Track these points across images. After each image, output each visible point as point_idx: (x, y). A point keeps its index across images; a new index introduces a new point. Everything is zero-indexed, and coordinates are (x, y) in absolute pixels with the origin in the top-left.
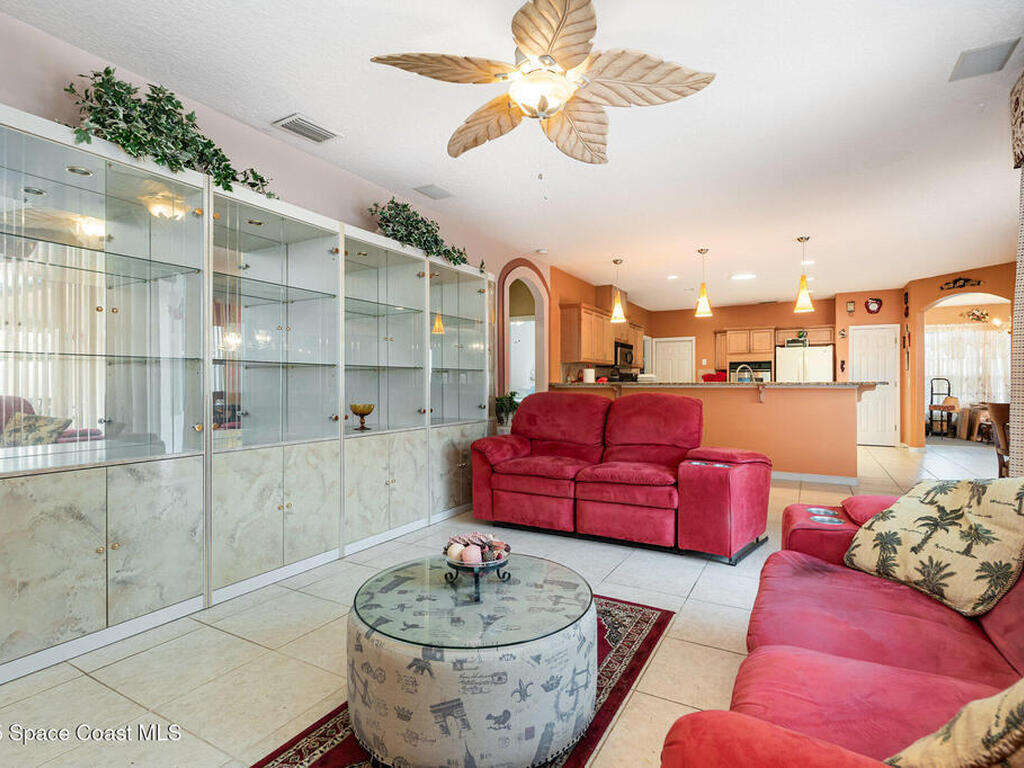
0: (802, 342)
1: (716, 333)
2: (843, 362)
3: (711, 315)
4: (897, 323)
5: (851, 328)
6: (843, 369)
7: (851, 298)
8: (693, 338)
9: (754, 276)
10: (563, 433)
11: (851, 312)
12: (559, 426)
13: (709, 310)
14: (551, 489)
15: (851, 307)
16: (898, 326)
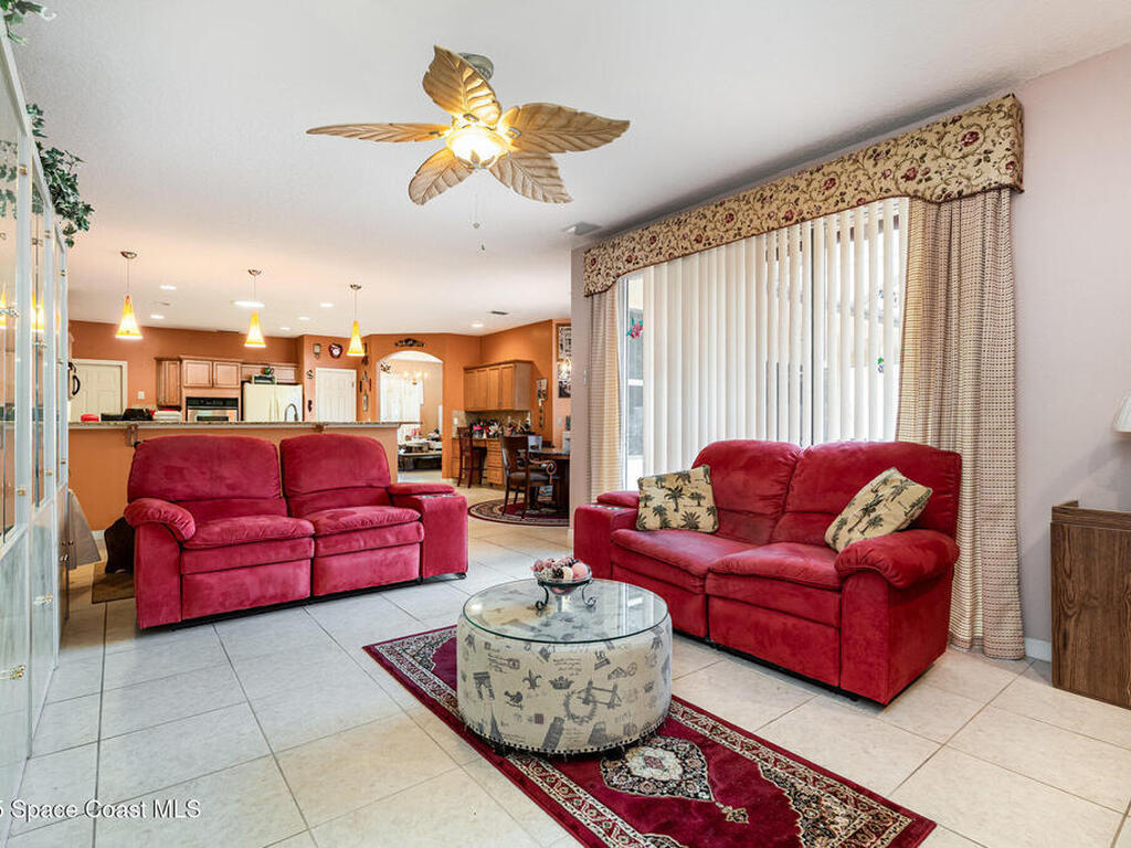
0: (270, 379)
1: (159, 361)
2: (310, 402)
3: (264, 346)
4: (353, 368)
5: (317, 369)
6: (310, 409)
7: (318, 340)
8: (125, 364)
9: (262, 306)
10: (231, 487)
11: (316, 354)
12: (222, 478)
13: (261, 340)
14: (285, 552)
15: (317, 350)
16: (354, 372)
